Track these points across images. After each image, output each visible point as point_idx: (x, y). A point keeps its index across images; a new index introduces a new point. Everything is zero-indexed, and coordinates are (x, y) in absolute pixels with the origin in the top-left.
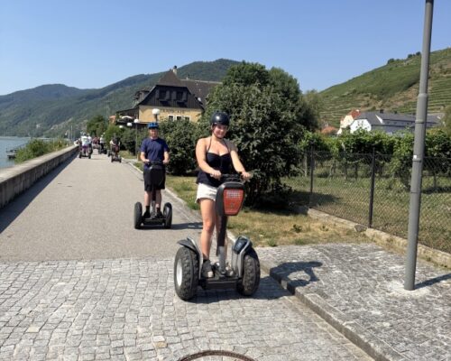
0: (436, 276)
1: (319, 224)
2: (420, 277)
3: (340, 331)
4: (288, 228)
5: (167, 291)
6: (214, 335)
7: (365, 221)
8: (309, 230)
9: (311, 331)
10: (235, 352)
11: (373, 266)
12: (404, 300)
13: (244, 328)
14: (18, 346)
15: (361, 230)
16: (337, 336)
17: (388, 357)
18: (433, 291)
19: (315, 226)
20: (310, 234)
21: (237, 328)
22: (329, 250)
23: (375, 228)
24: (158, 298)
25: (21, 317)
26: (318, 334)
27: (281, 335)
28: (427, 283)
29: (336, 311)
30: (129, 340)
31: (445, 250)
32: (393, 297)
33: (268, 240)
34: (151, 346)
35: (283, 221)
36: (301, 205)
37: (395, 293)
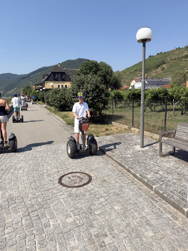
0: (153, 142)
1: (116, 127)
2: (146, 143)
3: (117, 163)
4: (104, 129)
5: (59, 155)
6: (74, 167)
7: (131, 125)
8: (111, 130)
9: (107, 164)
10: (81, 172)
11: (132, 141)
12: (139, 151)
13: (84, 164)
14: (7, 176)
15: (130, 128)
16: (116, 164)
17: (130, 169)
18: (150, 148)
19: (114, 128)
20: (111, 131)
21: (82, 165)
22: (117, 136)
23: (135, 127)
24: (55, 158)
25: (7, 167)
26: (109, 164)
27: (97, 165)
28: (148, 145)
29: (116, 156)
30: (45, 171)
31: (157, 134)
32: (136, 150)
33: (96, 134)
34: (53, 173)
35: (102, 127)
36: (110, 120)
37: (137, 149)
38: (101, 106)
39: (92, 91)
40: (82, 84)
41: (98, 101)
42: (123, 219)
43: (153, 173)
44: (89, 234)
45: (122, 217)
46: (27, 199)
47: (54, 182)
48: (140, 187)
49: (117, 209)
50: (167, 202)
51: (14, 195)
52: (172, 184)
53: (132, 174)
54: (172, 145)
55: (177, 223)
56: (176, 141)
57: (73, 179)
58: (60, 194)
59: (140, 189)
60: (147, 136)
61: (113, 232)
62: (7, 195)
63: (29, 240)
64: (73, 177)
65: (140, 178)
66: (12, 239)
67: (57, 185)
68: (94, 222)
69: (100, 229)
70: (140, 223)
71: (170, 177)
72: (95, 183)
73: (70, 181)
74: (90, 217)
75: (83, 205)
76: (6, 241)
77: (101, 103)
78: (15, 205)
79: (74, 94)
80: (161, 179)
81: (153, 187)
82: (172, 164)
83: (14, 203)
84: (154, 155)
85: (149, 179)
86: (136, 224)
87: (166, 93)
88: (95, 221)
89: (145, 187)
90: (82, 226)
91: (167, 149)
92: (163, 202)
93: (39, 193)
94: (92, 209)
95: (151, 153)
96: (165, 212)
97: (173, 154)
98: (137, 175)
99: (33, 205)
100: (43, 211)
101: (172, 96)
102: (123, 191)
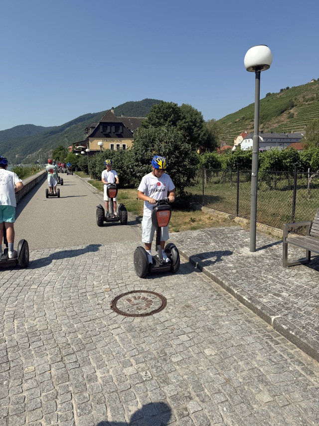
0: (271, 243)
1: (208, 216)
2: (260, 243)
3: (209, 277)
4: (188, 220)
5: (111, 262)
6: (138, 283)
7: (235, 212)
8: (200, 220)
9: (193, 278)
10: (148, 290)
11: (235, 239)
12: (248, 257)
13: (154, 278)
14: (26, 295)
15: (232, 218)
16: (207, 279)
17: (231, 287)
18: (267, 252)
19: (204, 218)
20: (200, 223)
21: (151, 278)
22: (211, 232)
23: (240, 216)
24: (106, 266)
25: (26, 281)
26: (196, 279)
27: (175, 280)
28: (264, 247)
29: (208, 266)
30: (89, 289)
31: (279, 228)
32: (242, 256)
33: (174, 228)
34: (101, 291)
35: (185, 216)
36: (198, 204)
37: (243, 254)
38: (183, 179)
39: (168, 154)
40: (151, 143)
41: (179, 172)
42: (220, 371)
43: (272, 295)
44: (161, 395)
45: (217, 367)
46: (59, 333)
47: (104, 307)
48: (250, 319)
49: (208, 354)
50: (295, 344)
51: (37, 327)
52: (304, 315)
53: (234, 296)
54: (305, 248)
55: (312, 380)
56: (312, 240)
57: (136, 302)
58: (114, 328)
59: (249, 322)
60: (263, 232)
61: (202, 392)
62: (26, 327)
63: (61, 401)
64: (135, 298)
65: (249, 303)
66: (35, 400)
67: (109, 312)
68: (169, 375)
69: (180, 387)
70: (249, 379)
71: (301, 302)
72: (172, 309)
73: (131, 305)
74: (163, 366)
75: (151, 346)
76: (25, 402)
77: (184, 174)
78: (39, 344)
79: (137, 159)
80: (285, 306)
81: (271, 319)
82: (305, 279)
83: (37, 340)
84: (273, 264)
85: (264, 305)
86: (241, 380)
87: (296, 158)
88: (172, 372)
89: (258, 319)
90: (149, 380)
91: (296, 253)
92: (288, 344)
93: (79, 325)
94: (168, 354)
95: (268, 261)
96: (291, 361)
97: (307, 262)
98: (244, 298)
99: (69, 344)
100: (85, 355)
101: (307, 163)
102: (219, 325)
